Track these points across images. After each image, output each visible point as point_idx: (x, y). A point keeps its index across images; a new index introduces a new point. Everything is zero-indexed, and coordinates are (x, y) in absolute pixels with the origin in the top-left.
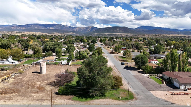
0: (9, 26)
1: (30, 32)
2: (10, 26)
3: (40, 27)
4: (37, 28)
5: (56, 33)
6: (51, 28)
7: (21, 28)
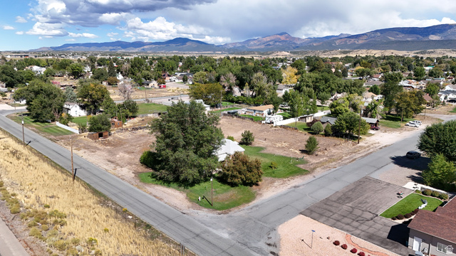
0: (332, 38)
1: (369, 51)
2: (335, 38)
3: (401, 37)
4: (393, 39)
5: (439, 51)
6: (433, 37)
7: (356, 42)
